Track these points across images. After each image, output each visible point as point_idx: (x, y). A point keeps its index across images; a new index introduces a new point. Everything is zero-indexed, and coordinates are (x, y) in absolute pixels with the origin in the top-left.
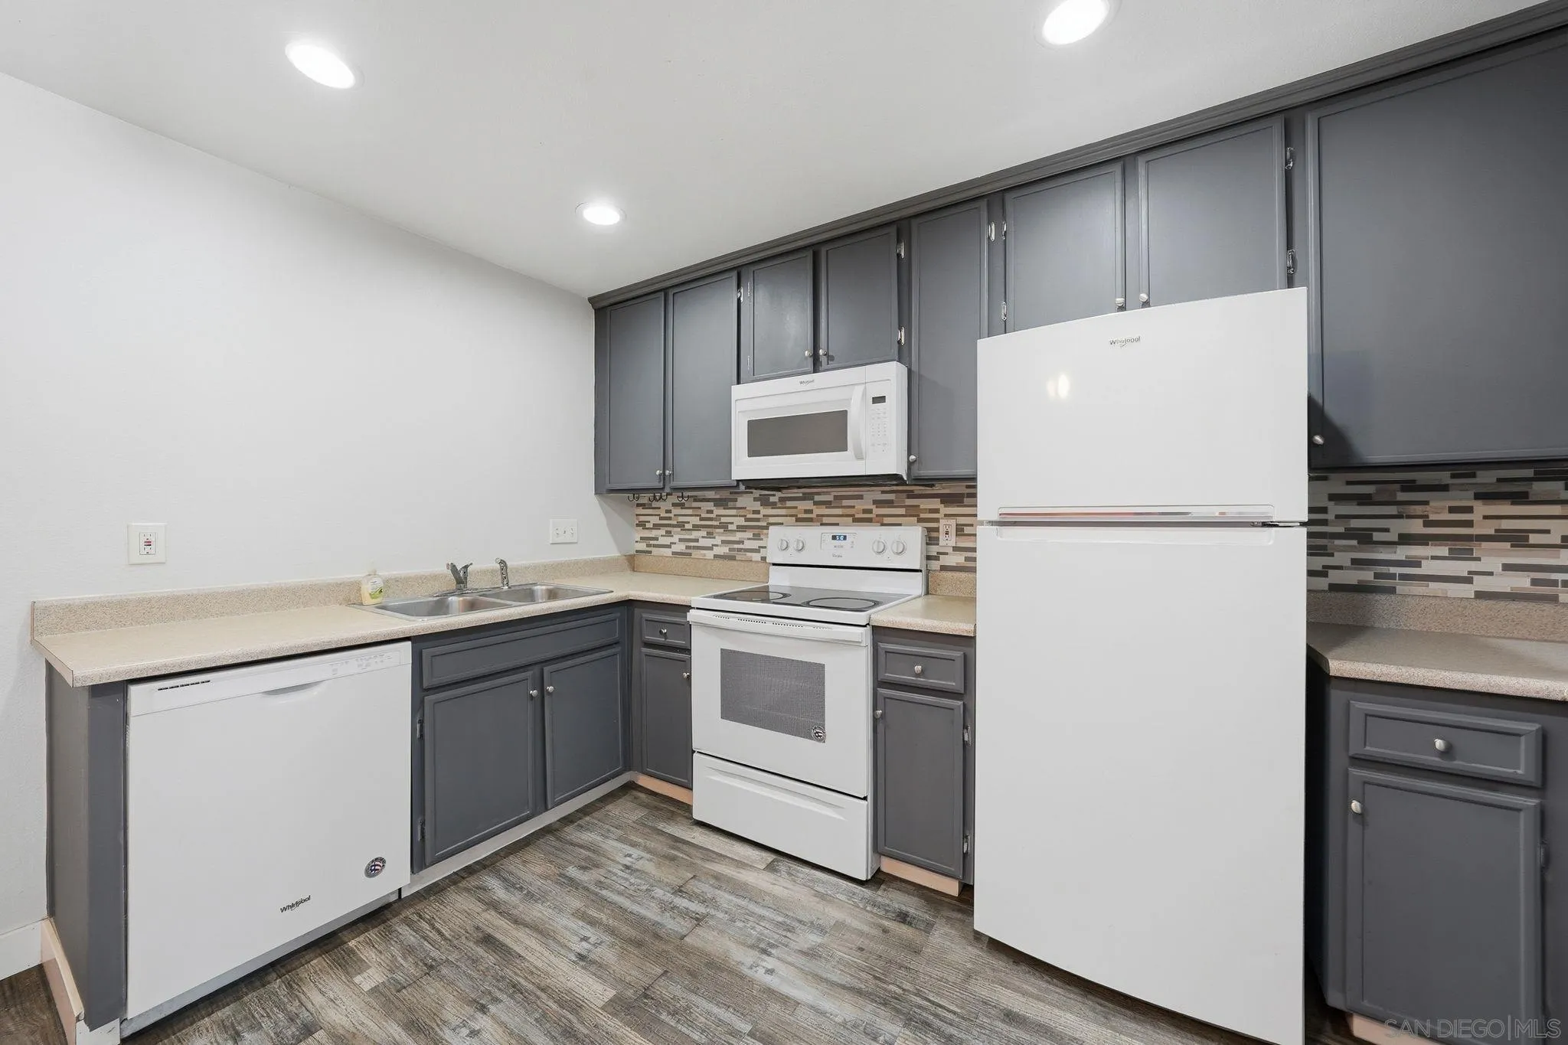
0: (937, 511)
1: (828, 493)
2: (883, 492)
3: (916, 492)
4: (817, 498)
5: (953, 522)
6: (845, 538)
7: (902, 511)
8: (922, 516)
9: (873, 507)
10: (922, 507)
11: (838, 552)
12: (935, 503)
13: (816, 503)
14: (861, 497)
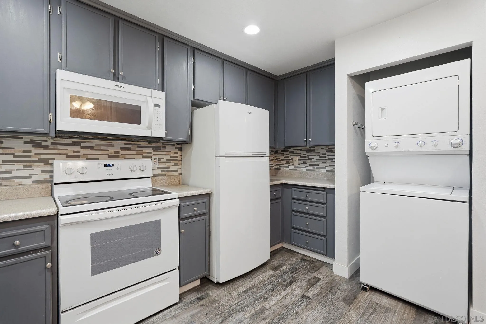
0: (150, 153)
1: (92, 143)
2: (125, 144)
3: (141, 145)
4: (83, 145)
5: (157, 157)
6: (113, 165)
7: (135, 153)
8: (144, 155)
9: (120, 151)
10: (144, 151)
11: (110, 172)
12: (150, 150)
13: (82, 147)
14: (113, 146)
